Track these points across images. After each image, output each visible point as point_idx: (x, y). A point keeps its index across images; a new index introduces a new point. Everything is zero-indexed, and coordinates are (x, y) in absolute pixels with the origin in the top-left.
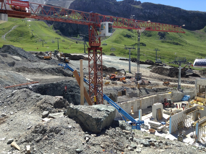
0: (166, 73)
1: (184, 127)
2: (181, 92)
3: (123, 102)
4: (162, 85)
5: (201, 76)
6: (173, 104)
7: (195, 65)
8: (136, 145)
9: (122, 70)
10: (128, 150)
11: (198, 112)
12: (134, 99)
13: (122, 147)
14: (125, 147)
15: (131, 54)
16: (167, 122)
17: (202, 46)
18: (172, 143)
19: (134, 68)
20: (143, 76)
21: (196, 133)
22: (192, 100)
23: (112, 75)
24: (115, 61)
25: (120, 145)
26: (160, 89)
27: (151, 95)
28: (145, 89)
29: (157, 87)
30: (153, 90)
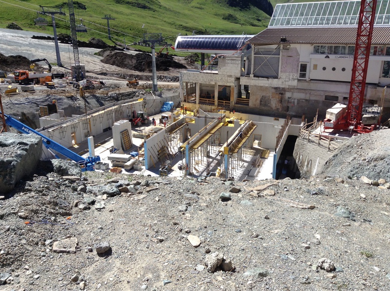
0: (131, 63)
1: (168, 155)
2: (158, 96)
3: (53, 126)
4: (126, 86)
5: (187, 67)
6: (147, 119)
7: (177, 48)
8: (93, 198)
9: (41, 60)
10: (80, 210)
11: (187, 127)
12: (76, 119)
13: (66, 207)
14: (72, 207)
15: (58, 26)
16: (140, 152)
17: (187, 12)
18: (157, 181)
19: (67, 55)
20: (88, 72)
21: (186, 160)
22: (177, 109)
23: (19, 73)
24: (22, 40)
25: (61, 205)
26: (123, 95)
27: (108, 107)
28: (95, 97)
29: (117, 92)
30: (111, 97)
